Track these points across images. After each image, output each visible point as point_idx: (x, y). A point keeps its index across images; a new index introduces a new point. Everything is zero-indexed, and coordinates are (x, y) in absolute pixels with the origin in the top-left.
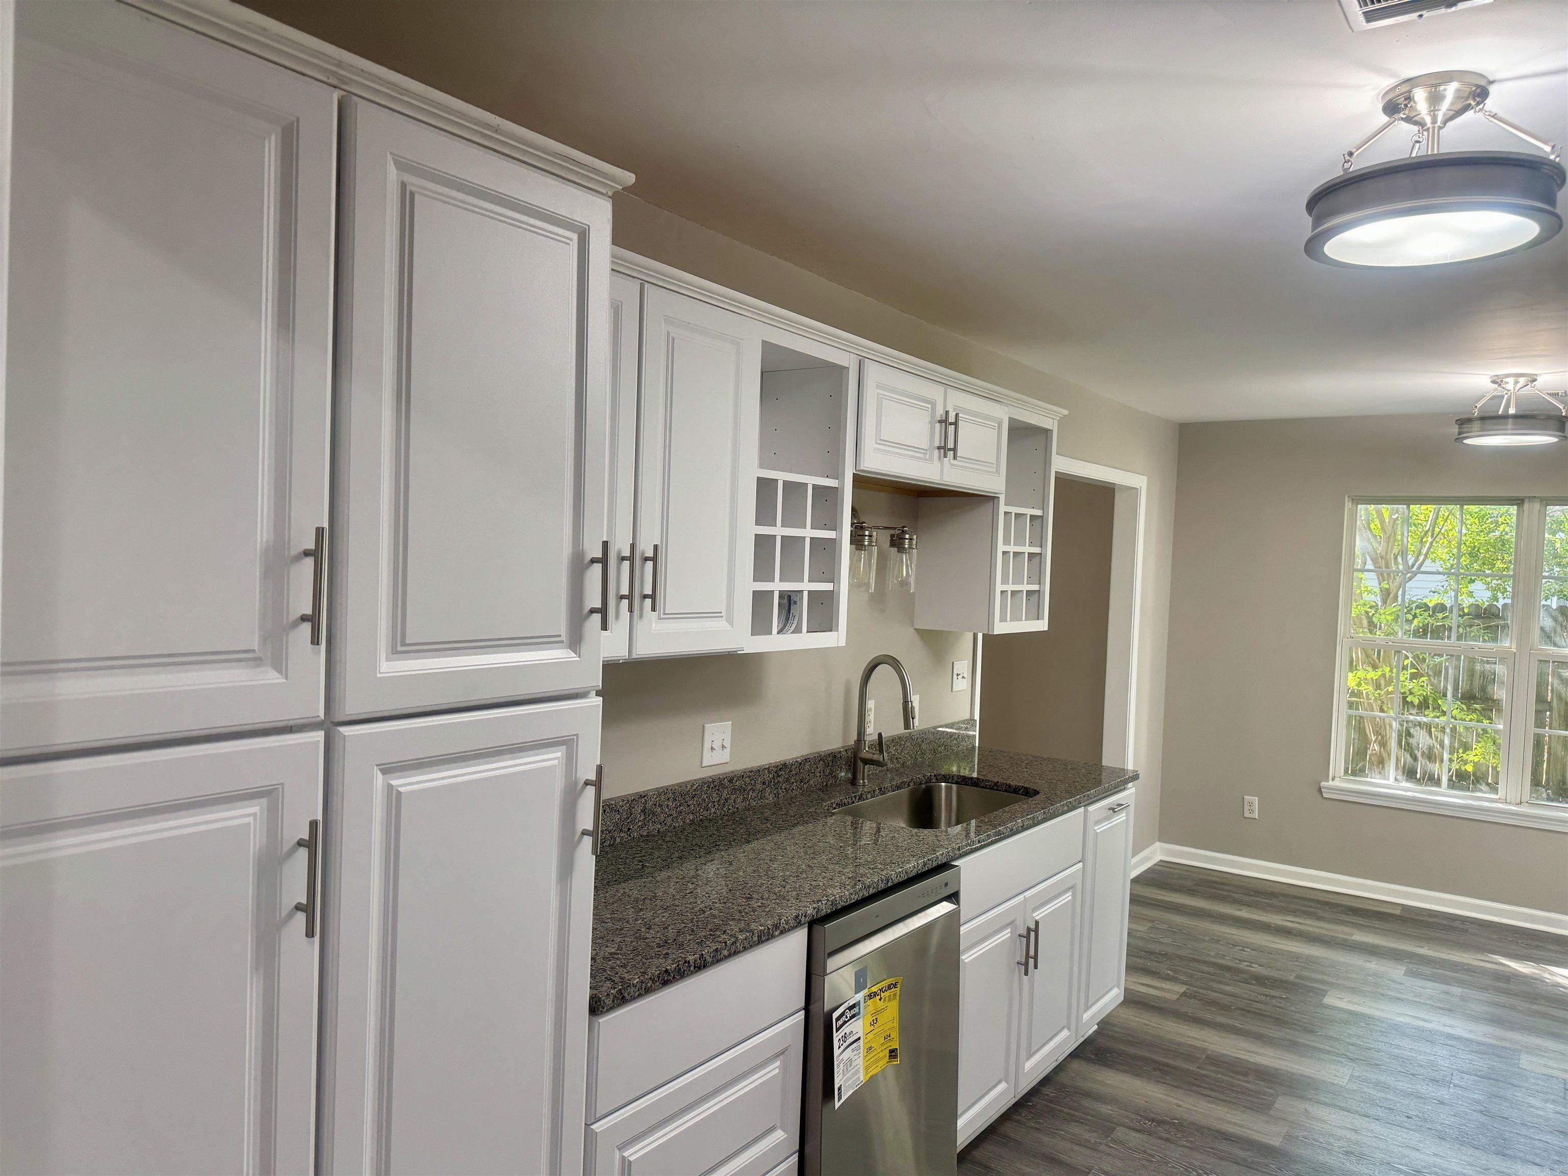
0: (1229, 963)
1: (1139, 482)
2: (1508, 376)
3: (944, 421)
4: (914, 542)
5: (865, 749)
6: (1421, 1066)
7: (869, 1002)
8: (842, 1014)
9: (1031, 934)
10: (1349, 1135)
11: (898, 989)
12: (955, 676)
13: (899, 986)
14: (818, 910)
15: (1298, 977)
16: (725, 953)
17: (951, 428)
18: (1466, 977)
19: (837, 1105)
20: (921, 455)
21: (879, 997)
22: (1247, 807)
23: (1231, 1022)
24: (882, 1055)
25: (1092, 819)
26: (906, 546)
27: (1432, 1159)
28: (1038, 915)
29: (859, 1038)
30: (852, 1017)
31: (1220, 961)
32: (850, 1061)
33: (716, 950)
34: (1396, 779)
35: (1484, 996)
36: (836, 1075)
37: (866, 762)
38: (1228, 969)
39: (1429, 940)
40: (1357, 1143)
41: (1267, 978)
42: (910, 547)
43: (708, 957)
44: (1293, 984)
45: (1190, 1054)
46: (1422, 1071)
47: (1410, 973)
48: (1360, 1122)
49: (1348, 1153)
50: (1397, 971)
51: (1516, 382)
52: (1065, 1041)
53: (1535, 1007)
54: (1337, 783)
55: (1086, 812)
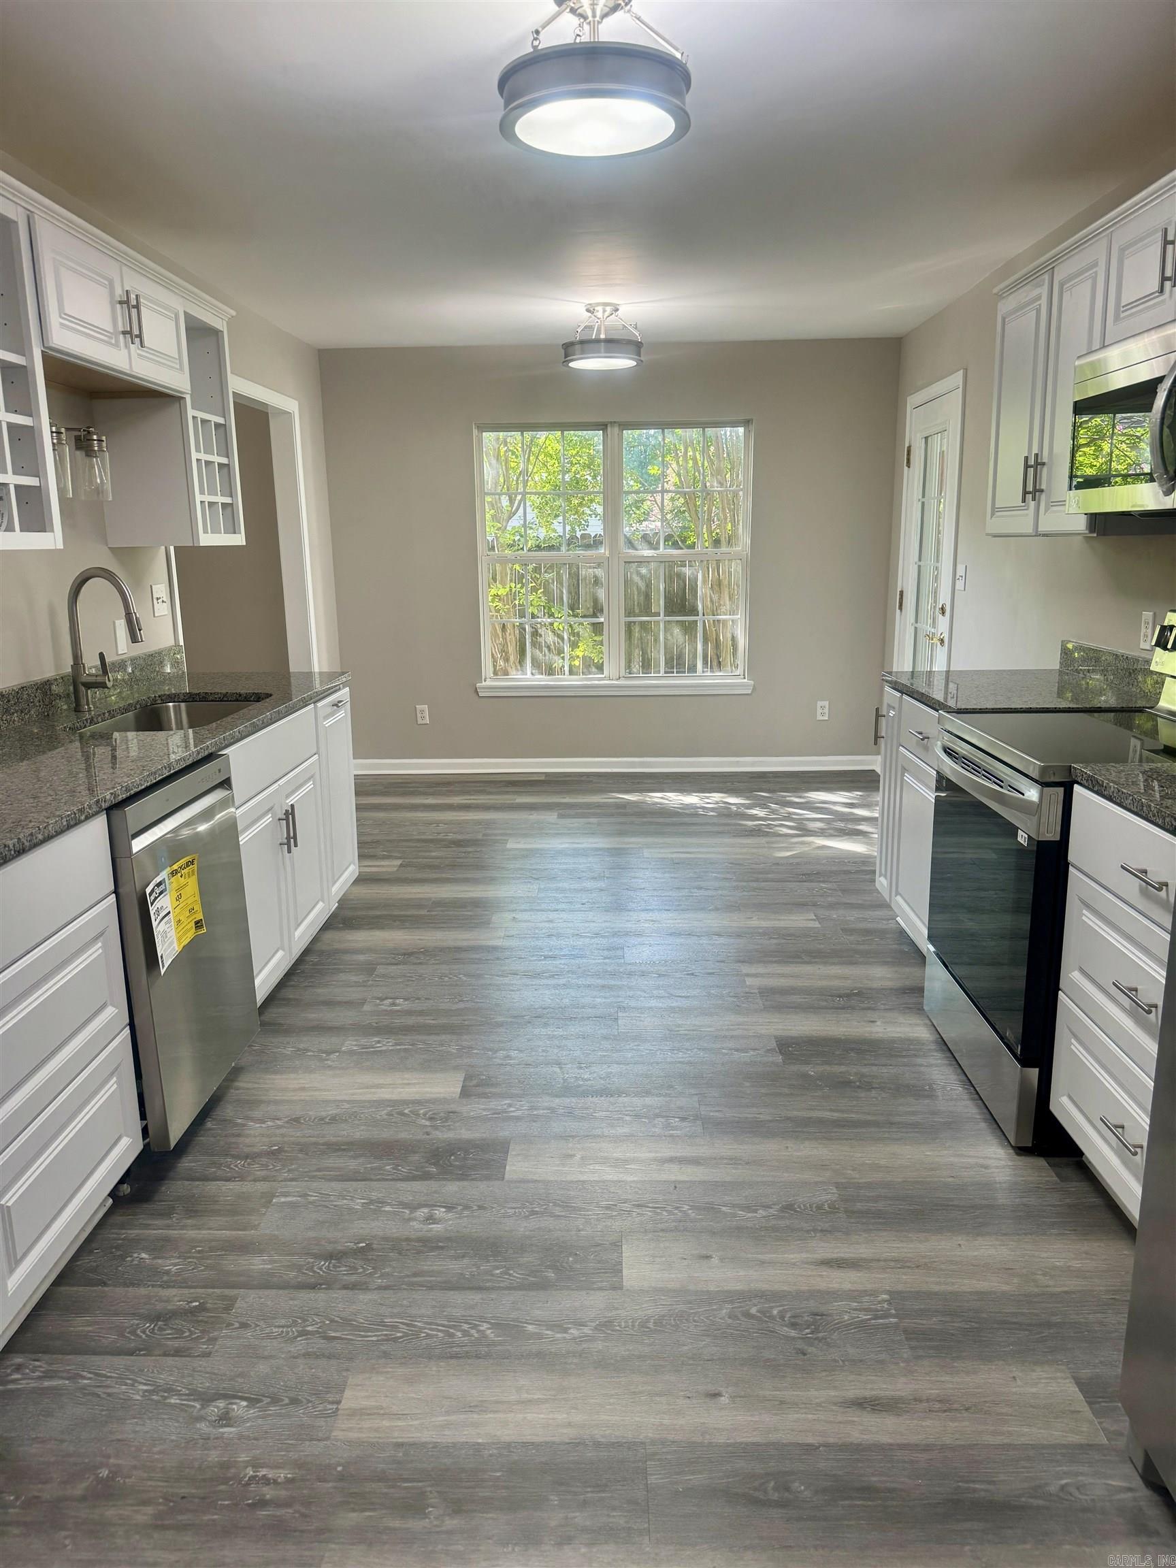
0: (430, 837)
1: (291, 405)
2: (598, 304)
3: (125, 302)
4: (104, 444)
5: (85, 673)
6: (583, 872)
7: (173, 879)
8: (153, 891)
9: (289, 815)
10: (547, 925)
11: (195, 866)
12: (155, 601)
13: (195, 862)
14: (115, 795)
15: (484, 835)
16: (40, 837)
17: (134, 311)
18: (599, 811)
19: (163, 972)
20: (105, 338)
21: (179, 874)
22: (419, 715)
23: (444, 875)
24: (189, 926)
25: (321, 714)
26: (96, 448)
27: (604, 925)
28: (291, 801)
29: (169, 913)
30: (161, 893)
31: (423, 837)
32: (165, 932)
33: (31, 834)
34: (532, 674)
35: (612, 820)
36: (157, 945)
37: (89, 686)
38: (431, 841)
39: (569, 792)
40: (554, 928)
41: (460, 841)
42: (101, 450)
43: (25, 842)
44: (482, 840)
45: (419, 904)
46: (584, 874)
47: (561, 816)
48: (552, 915)
49: (549, 936)
50: (551, 817)
51: (604, 311)
52: (321, 911)
53: (645, 820)
54: (489, 683)
55: (315, 707)
